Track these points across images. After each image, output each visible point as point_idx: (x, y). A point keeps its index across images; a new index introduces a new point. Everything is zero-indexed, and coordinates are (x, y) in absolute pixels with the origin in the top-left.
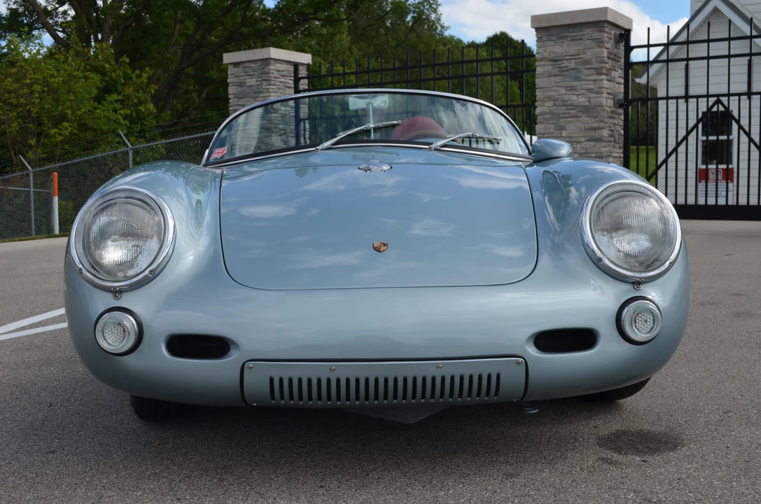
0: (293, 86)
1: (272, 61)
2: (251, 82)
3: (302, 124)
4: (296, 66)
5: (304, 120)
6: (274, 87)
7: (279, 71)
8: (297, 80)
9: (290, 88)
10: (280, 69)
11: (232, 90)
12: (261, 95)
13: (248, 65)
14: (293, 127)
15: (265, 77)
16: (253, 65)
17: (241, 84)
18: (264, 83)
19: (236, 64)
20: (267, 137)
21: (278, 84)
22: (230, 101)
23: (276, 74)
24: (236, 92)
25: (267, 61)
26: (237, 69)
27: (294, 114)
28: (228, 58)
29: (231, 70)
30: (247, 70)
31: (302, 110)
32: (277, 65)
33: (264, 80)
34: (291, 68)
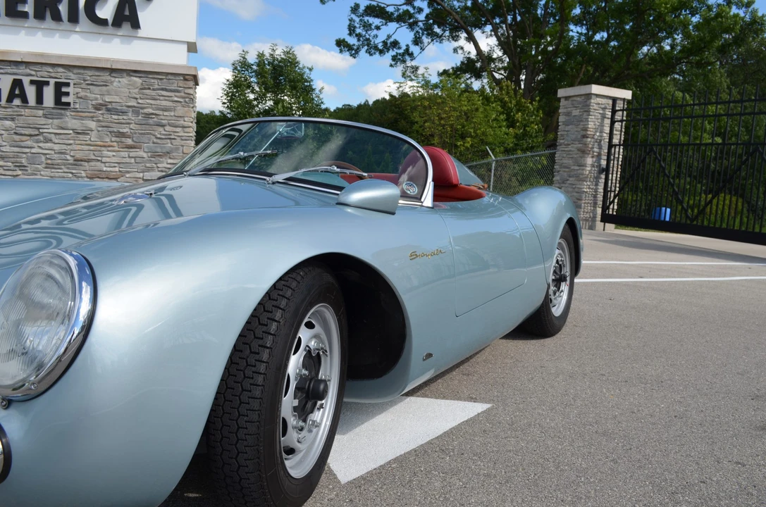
0: (610, 117)
1: (593, 97)
2: (576, 112)
3: (613, 149)
4: (614, 100)
5: (616, 145)
6: (593, 117)
7: (599, 104)
8: (614, 112)
9: (608, 118)
10: (600, 102)
11: (562, 119)
12: (581, 123)
13: (575, 98)
14: (606, 151)
15: (586, 109)
16: (578, 99)
17: (568, 114)
18: (585, 114)
19: (567, 98)
20: (581, 157)
21: (597, 114)
22: (560, 127)
23: (596, 107)
24: (564, 120)
25: (589, 96)
26: (567, 102)
27: (607, 140)
28: (561, 93)
29: (563, 103)
30: (574, 102)
31: (615, 136)
32: (598, 99)
33: (585, 111)
34: (610, 102)
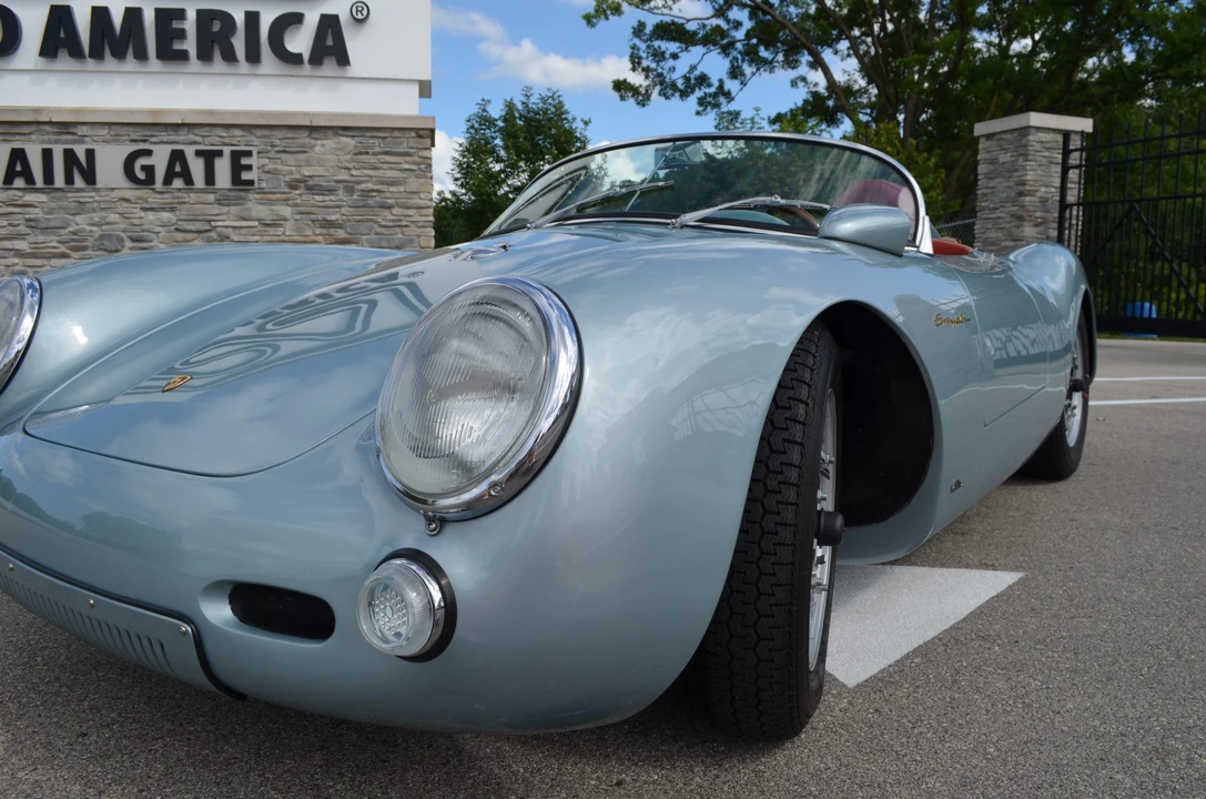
0: (1060, 161)
1: (1032, 131)
2: (1005, 158)
3: (1068, 212)
4: (1066, 135)
5: (1071, 205)
6: (1033, 163)
7: (1042, 142)
8: (1066, 153)
9: (1057, 164)
10: (1044, 139)
11: (982, 169)
12: (1016, 174)
13: (1003, 136)
14: (1057, 215)
15: (1022, 151)
16: (1009, 136)
17: (993, 161)
18: (1021, 159)
19: (989, 136)
20: (1018, 227)
21: (1039, 159)
22: (980, 183)
23: (1037, 147)
24: (986, 171)
25: (1025, 131)
26: (989, 142)
27: (1058, 198)
28: (980, 129)
29: (983, 144)
30: (1002, 142)
31: (1069, 192)
32: (1040, 134)
33: (1021, 155)
34: (1060, 138)
